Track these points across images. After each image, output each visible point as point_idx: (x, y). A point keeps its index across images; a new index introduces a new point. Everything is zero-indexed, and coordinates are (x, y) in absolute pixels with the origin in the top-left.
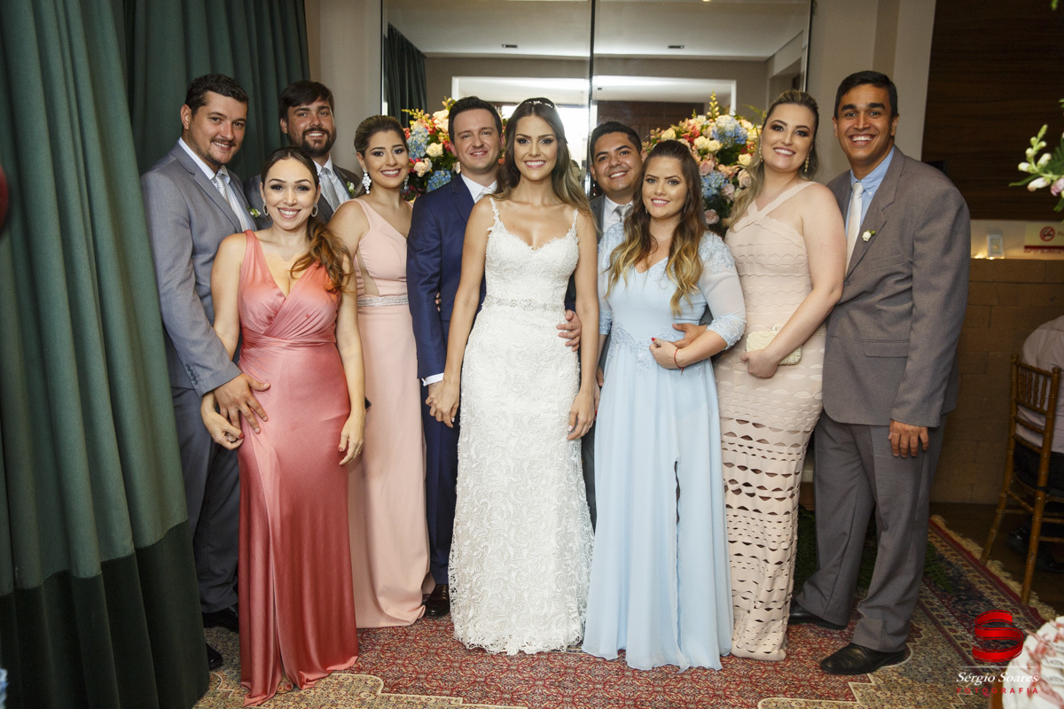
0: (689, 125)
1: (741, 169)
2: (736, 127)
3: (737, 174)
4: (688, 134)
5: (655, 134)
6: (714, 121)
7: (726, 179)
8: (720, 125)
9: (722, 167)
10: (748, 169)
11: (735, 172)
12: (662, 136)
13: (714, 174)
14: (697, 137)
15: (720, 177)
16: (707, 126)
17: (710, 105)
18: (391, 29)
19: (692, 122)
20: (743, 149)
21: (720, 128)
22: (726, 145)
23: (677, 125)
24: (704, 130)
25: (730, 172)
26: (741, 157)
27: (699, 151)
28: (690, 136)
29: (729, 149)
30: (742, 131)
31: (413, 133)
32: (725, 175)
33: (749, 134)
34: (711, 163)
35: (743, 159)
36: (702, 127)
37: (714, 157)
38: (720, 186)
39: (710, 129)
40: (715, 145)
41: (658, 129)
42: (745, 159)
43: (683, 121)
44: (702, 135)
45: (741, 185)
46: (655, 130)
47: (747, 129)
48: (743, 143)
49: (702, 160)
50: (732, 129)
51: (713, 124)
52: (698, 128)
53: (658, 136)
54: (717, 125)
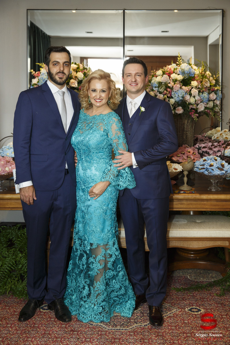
0: (168, 68)
1: (192, 88)
2: (190, 69)
3: (191, 90)
4: (168, 72)
5: (154, 72)
6: (180, 66)
7: (186, 93)
8: (182, 68)
9: (184, 87)
10: (196, 87)
11: (190, 89)
12: (156, 74)
13: (181, 91)
14: (172, 74)
15: (183, 91)
16: (177, 69)
17: (178, 59)
18: (32, 24)
19: (170, 67)
20: (193, 79)
21: (182, 70)
22: (185, 77)
23: (163, 68)
24: (175, 70)
25: (188, 89)
26: (192, 82)
27: (173, 80)
28: (169, 73)
29: (186, 79)
30: (193, 70)
31: (41, 74)
32: (186, 91)
33: (196, 72)
34: (179, 86)
35: (193, 83)
36: (174, 69)
37: (180, 82)
38: (183, 96)
39: (178, 70)
40: (180, 77)
41: (155, 70)
42: (194, 83)
43: (166, 66)
44: (174, 72)
45: (193, 95)
46: (153, 71)
47: (195, 70)
48: (193, 76)
49: (174, 84)
50: (188, 70)
51: (179, 67)
52: (173, 69)
53: (155, 73)
54: (181, 68)
